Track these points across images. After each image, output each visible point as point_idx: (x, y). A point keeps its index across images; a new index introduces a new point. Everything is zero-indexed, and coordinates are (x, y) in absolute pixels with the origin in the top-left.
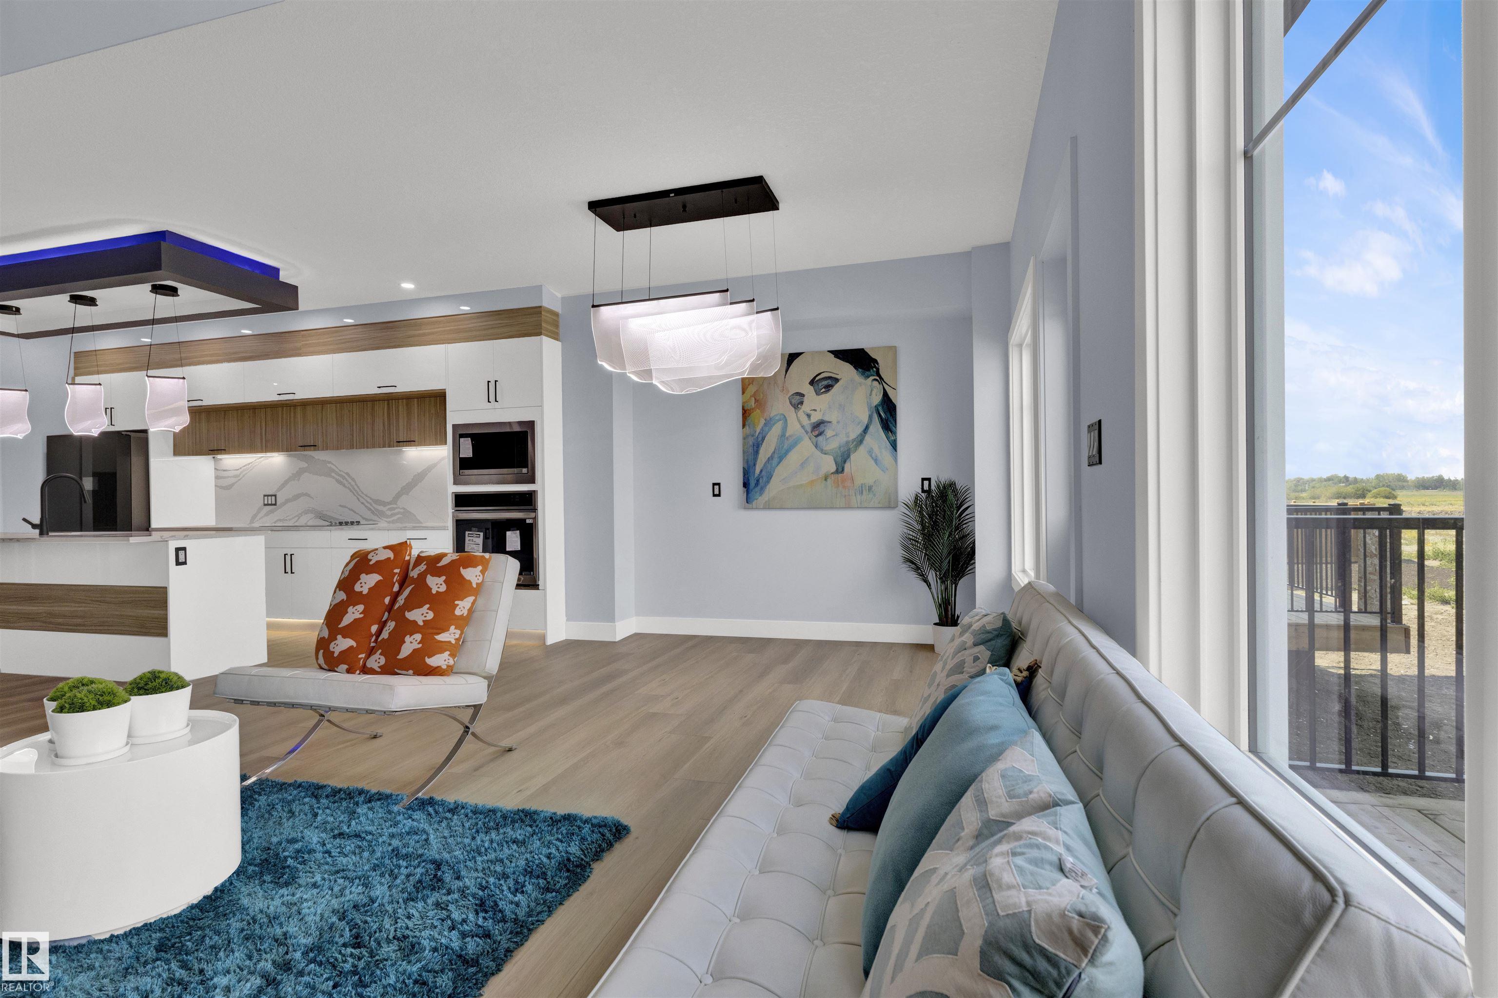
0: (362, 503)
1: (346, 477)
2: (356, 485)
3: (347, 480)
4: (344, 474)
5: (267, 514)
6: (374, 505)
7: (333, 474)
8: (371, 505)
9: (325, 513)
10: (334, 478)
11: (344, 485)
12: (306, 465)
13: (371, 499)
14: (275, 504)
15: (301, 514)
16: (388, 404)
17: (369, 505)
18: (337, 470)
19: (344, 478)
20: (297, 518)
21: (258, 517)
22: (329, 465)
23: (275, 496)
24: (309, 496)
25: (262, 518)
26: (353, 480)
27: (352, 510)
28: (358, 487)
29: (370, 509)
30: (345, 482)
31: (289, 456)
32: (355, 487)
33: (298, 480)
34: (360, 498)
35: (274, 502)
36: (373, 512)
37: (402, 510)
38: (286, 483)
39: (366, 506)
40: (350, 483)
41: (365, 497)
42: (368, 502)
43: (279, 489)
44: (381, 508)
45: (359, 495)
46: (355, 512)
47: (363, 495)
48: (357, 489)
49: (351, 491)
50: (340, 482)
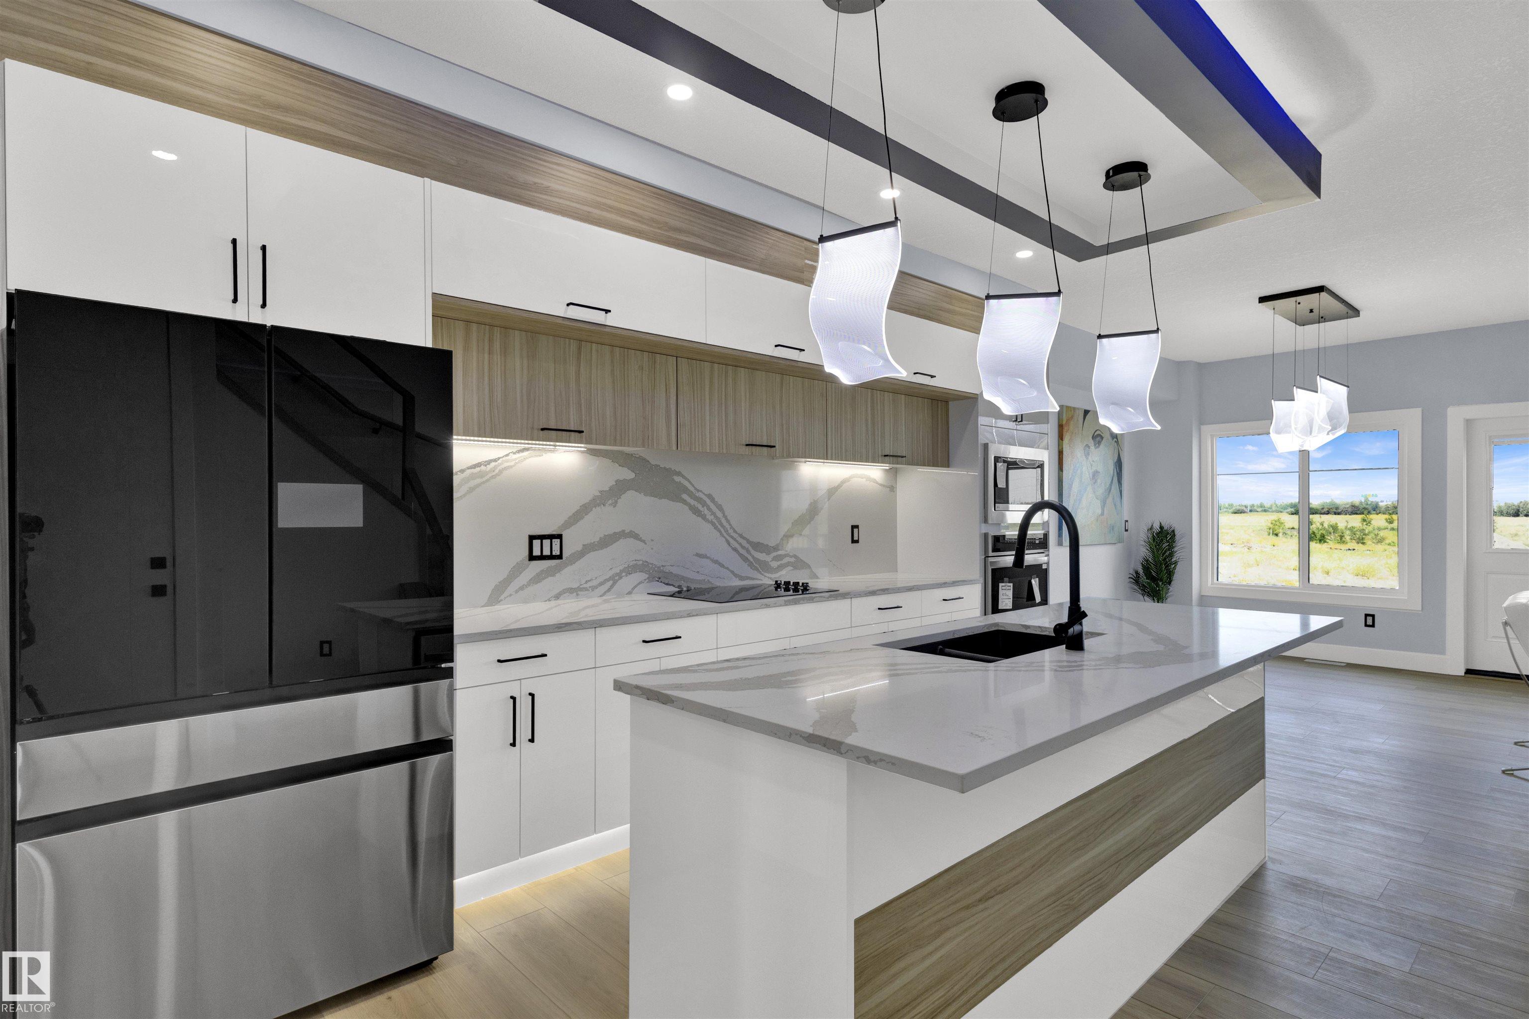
0: (735, 550)
1: (708, 501)
2: (725, 517)
3: (709, 509)
4: (704, 498)
5: (537, 579)
6: (753, 552)
7: (685, 496)
8: (748, 551)
9: (667, 569)
10: (684, 502)
11: (704, 517)
12: (632, 475)
13: (748, 541)
14: (560, 557)
15: (619, 576)
18: (692, 489)
19: (704, 504)
20: (611, 582)
21: (511, 589)
22: (677, 479)
23: (560, 537)
24: (636, 537)
25: (522, 588)
26: (720, 508)
27: (716, 562)
28: (728, 521)
29: (745, 559)
30: (706, 512)
31: (593, 452)
32: (724, 521)
33: (615, 504)
35: (556, 552)
36: (751, 565)
37: (792, 560)
38: (584, 510)
39: (741, 555)
40: (713, 514)
41: (739, 539)
42: (743, 547)
43: (570, 523)
44: (762, 556)
45: (729, 534)
46: (722, 566)
47: (735, 536)
48: (725, 523)
49: (716, 528)
50: (696, 511)
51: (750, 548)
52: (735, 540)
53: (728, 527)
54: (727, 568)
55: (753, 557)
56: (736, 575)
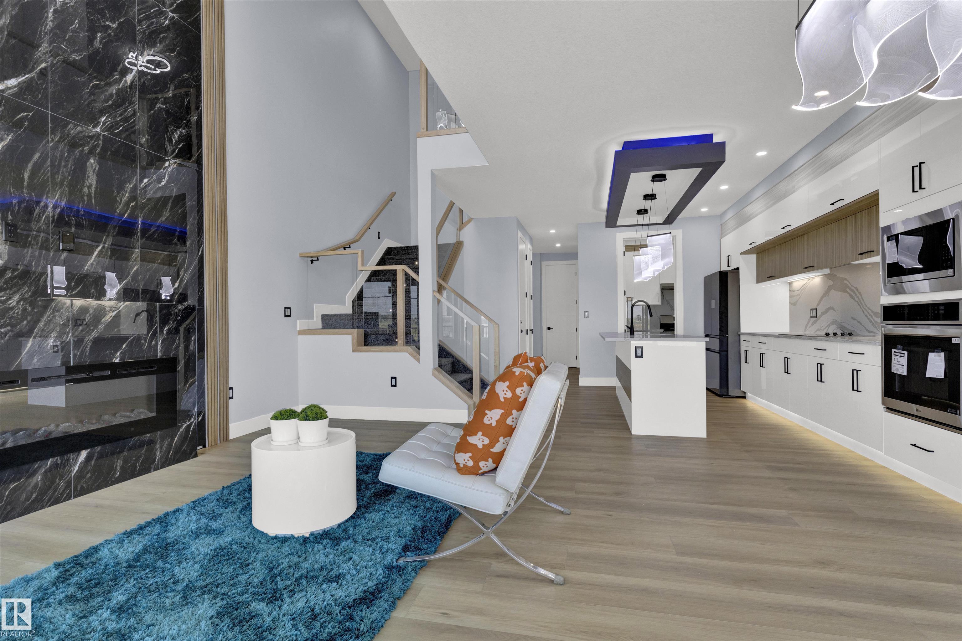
0: (866, 316)
2: (862, 298)
3: (856, 295)
4: (855, 290)
5: (812, 325)
6: (874, 317)
7: (848, 290)
8: (872, 317)
9: (843, 324)
10: (849, 293)
11: (854, 299)
12: (832, 283)
13: (872, 312)
14: (816, 317)
15: (830, 325)
16: (855, 216)
17: (870, 317)
18: (850, 286)
20: (827, 328)
22: (845, 282)
23: (816, 310)
24: (834, 310)
25: (809, 328)
26: (860, 293)
27: (859, 322)
28: (863, 300)
29: (871, 321)
30: (855, 297)
31: (823, 276)
32: (861, 300)
33: (828, 296)
34: (865, 311)
35: (815, 315)
36: (873, 324)
38: (822, 298)
39: (869, 319)
40: (858, 297)
41: (868, 310)
42: (870, 315)
43: (818, 305)
45: (864, 307)
46: (861, 324)
47: (866, 308)
48: (862, 302)
49: (859, 304)
50: (851, 296)
51: (873, 315)
52: (866, 310)
53: (863, 303)
54: (863, 326)
55: (874, 320)
56: (867, 330)
